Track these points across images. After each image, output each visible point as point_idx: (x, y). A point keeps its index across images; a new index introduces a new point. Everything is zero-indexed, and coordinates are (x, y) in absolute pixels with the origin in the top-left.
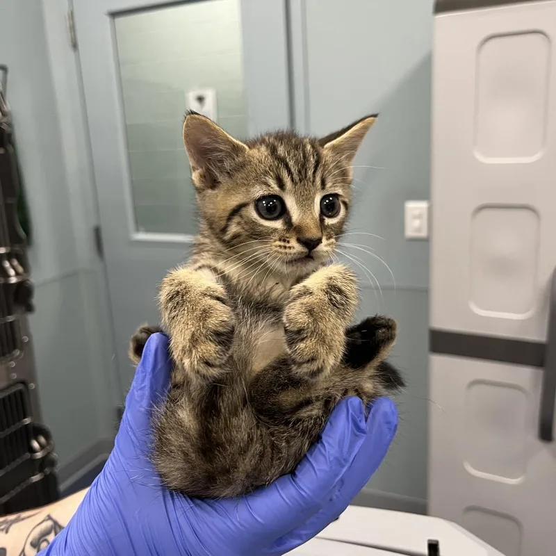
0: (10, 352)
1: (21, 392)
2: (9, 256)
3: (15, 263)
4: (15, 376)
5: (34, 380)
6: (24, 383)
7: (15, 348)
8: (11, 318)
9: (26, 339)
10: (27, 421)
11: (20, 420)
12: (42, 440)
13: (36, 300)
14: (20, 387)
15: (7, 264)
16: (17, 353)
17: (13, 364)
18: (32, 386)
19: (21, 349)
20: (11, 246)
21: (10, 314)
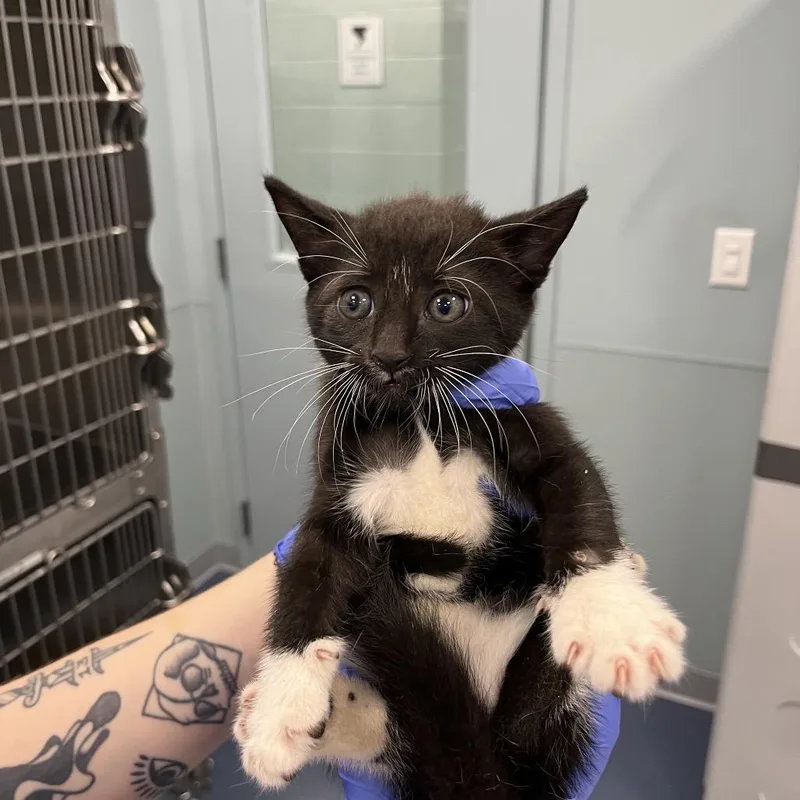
0: (136, 456)
1: (148, 513)
2: (137, 313)
3: (146, 323)
4: (142, 491)
5: (166, 496)
6: (153, 500)
7: (143, 449)
8: (137, 407)
9: (157, 436)
10: (157, 554)
11: (147, 553)
12: (176, 580)
13: (174, 381)
14: (148, 506)
15: (134, 326)
16: (145, 456)
17: (140, 474)
18: (164, 504)
19: (151, 452)
20: (140, 299)
21: (136, 401)
